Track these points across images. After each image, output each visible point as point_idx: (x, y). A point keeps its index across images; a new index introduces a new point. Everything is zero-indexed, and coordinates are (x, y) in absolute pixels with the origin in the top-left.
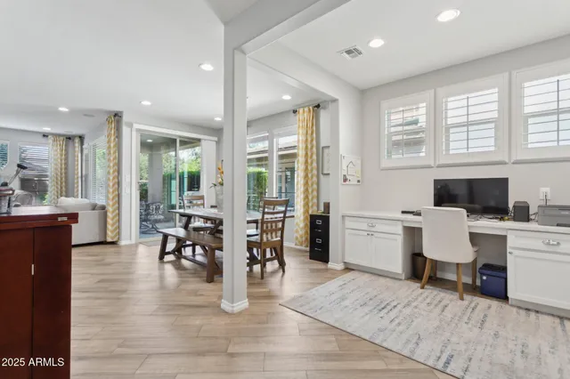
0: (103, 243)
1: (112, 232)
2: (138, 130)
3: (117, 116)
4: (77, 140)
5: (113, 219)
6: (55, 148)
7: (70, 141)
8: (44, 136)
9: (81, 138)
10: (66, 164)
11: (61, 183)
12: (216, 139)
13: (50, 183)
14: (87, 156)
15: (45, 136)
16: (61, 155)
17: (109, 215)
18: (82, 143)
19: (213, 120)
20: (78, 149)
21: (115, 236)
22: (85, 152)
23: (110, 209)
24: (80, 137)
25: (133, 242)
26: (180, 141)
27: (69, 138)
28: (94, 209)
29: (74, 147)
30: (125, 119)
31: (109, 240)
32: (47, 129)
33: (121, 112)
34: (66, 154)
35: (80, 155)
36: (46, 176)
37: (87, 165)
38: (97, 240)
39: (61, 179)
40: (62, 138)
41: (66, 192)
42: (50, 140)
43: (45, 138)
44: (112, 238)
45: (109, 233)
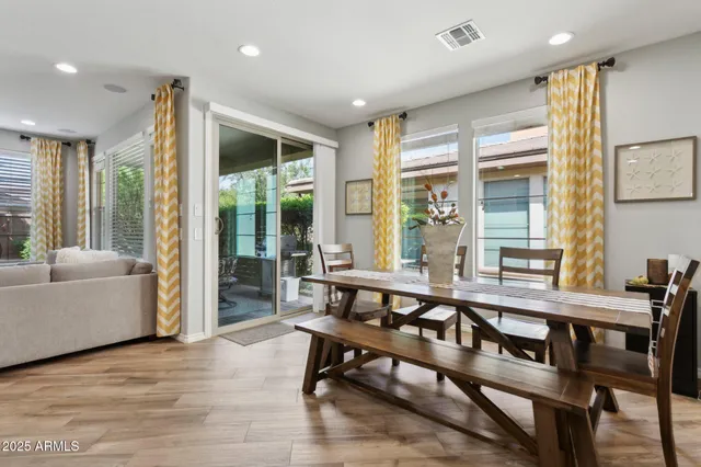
0: (151, 339)
1: (168, 317)
2: (217, 117)
3: (178, 84)
4: (82, 148)
5: (169, 291)
6: (42, 160)
7: (70, 150)
8: (23, 137)
9: (90, 144)
10: (63, 188)
11: (54, 222)
12: (335, 144)
13: (32, 221)
14: (99, 174)
15: (25, 137)
16: (54, 173)
17: (163, 283)
18: (91, 152)
19: (349, 103)
20: (84, 162)
21: (174, 324)
22: (97, 167)
23: (164, 271)
24: (88, 142)
25: (209, 334)
26: (283, 144)
27: (68, 144)
28: (130, 272)
29: (77, 159)
30: (194, 91)
31: (162, 332)
32: (28, 124)
33: (186, 79)
34: (63, 172)
35: (87, 173)
36: (28, 210)
37: (100, 188)
38: (138, 335)
39: (54, 213)
40: (55, 143)
41: (63, 237)
42: (35, 144)
43: (25, 142)
44: (168, 329)
45: (162, 319)
